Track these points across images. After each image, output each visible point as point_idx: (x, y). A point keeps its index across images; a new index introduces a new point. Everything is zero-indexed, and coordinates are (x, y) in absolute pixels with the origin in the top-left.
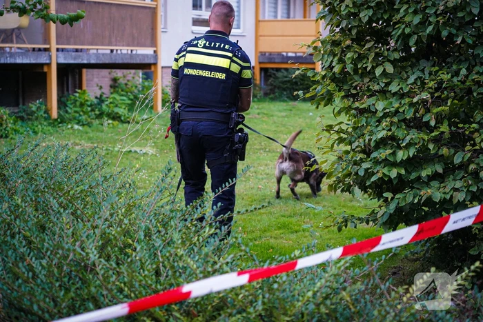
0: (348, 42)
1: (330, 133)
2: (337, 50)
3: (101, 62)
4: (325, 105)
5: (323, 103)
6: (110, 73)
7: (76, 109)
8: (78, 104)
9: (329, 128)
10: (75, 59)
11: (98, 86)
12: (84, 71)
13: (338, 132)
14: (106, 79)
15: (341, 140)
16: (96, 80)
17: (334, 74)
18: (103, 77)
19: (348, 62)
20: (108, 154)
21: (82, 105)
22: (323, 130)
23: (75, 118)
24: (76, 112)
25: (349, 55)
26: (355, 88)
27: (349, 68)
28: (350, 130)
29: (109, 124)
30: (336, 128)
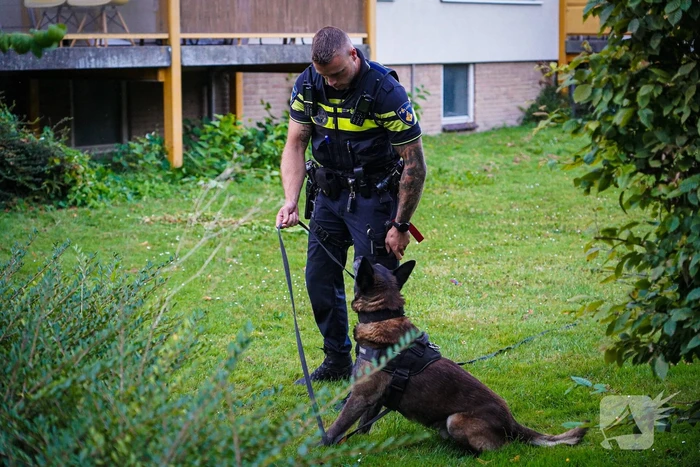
0: (641, 65)
1: (611, 243)
2: (620, 79)
3: (264, 62)
4: (602, 188)
5: (597, 183)
6: (287, 79)
7: (214, 150)
8: (218, 140)
9: (610, 235)
10: (215, 58)
11: (263, 103)
12: (240, 76)
13: (628, 242)
14: (281, 90)
15: (634, 259)
16: (261, 91)
17: (616, 127)
18: (274, 86)
19: (642, 103)
20: (259, 238)
21: (225, 142)
22: (597, 239)
23: (212, 167)
24: (214, 155)
25: (645, 90)
26: (658, 157)
27: (645, 115)
28: (652, 238)
29: (272, 177)
30: (624, 235)
